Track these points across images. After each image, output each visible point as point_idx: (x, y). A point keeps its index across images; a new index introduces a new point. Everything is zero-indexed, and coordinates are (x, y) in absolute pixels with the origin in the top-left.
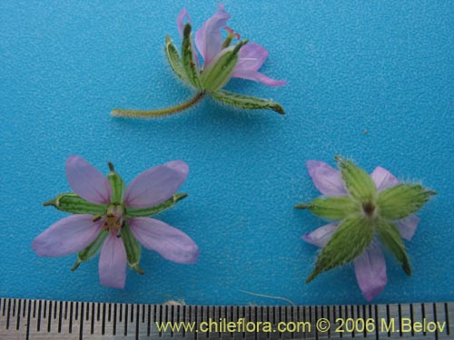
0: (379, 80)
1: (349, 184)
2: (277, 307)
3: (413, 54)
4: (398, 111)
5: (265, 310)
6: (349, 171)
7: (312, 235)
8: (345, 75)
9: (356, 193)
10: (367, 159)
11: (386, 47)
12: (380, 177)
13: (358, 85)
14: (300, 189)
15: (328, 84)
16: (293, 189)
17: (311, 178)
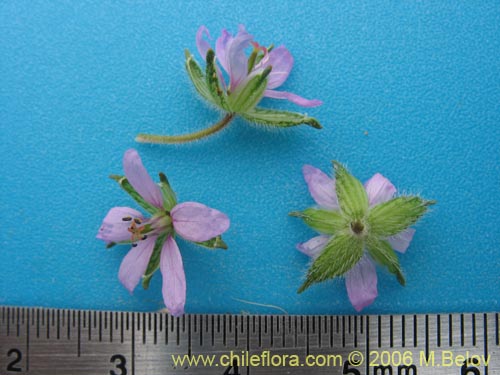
0: (383, 75)
1: (341, 198)
2: (269, 316)
3: (422, 45)
4: (403, 109)
5: (257, 319)
6: (343, 183)
7: (305, 245)
8: (347, 70)
9: (347, 209)
10: (366, 162)
11: (394, 36)
12: (377, 186)
13: (360, 80)
14: (295, 195)
15: (328, 80)
16: (288, 195)
17: (306, 184)
